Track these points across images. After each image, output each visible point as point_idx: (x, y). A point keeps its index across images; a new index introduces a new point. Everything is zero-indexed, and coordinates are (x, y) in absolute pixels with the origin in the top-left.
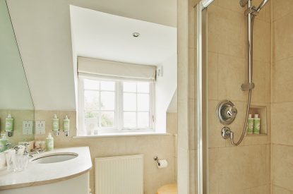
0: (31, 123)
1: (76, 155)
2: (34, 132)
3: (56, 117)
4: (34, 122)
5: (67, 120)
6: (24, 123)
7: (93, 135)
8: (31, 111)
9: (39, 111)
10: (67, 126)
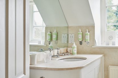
0: (66, 35)
1: (85, 59)
2: (68, 42)
3: (80, 31)
4: (68, 35)
5: (87, 33)
6: (63, 35)
7: (111, 45)
8: (66, 27)
9: (71, 27)
10: (88, 38)
